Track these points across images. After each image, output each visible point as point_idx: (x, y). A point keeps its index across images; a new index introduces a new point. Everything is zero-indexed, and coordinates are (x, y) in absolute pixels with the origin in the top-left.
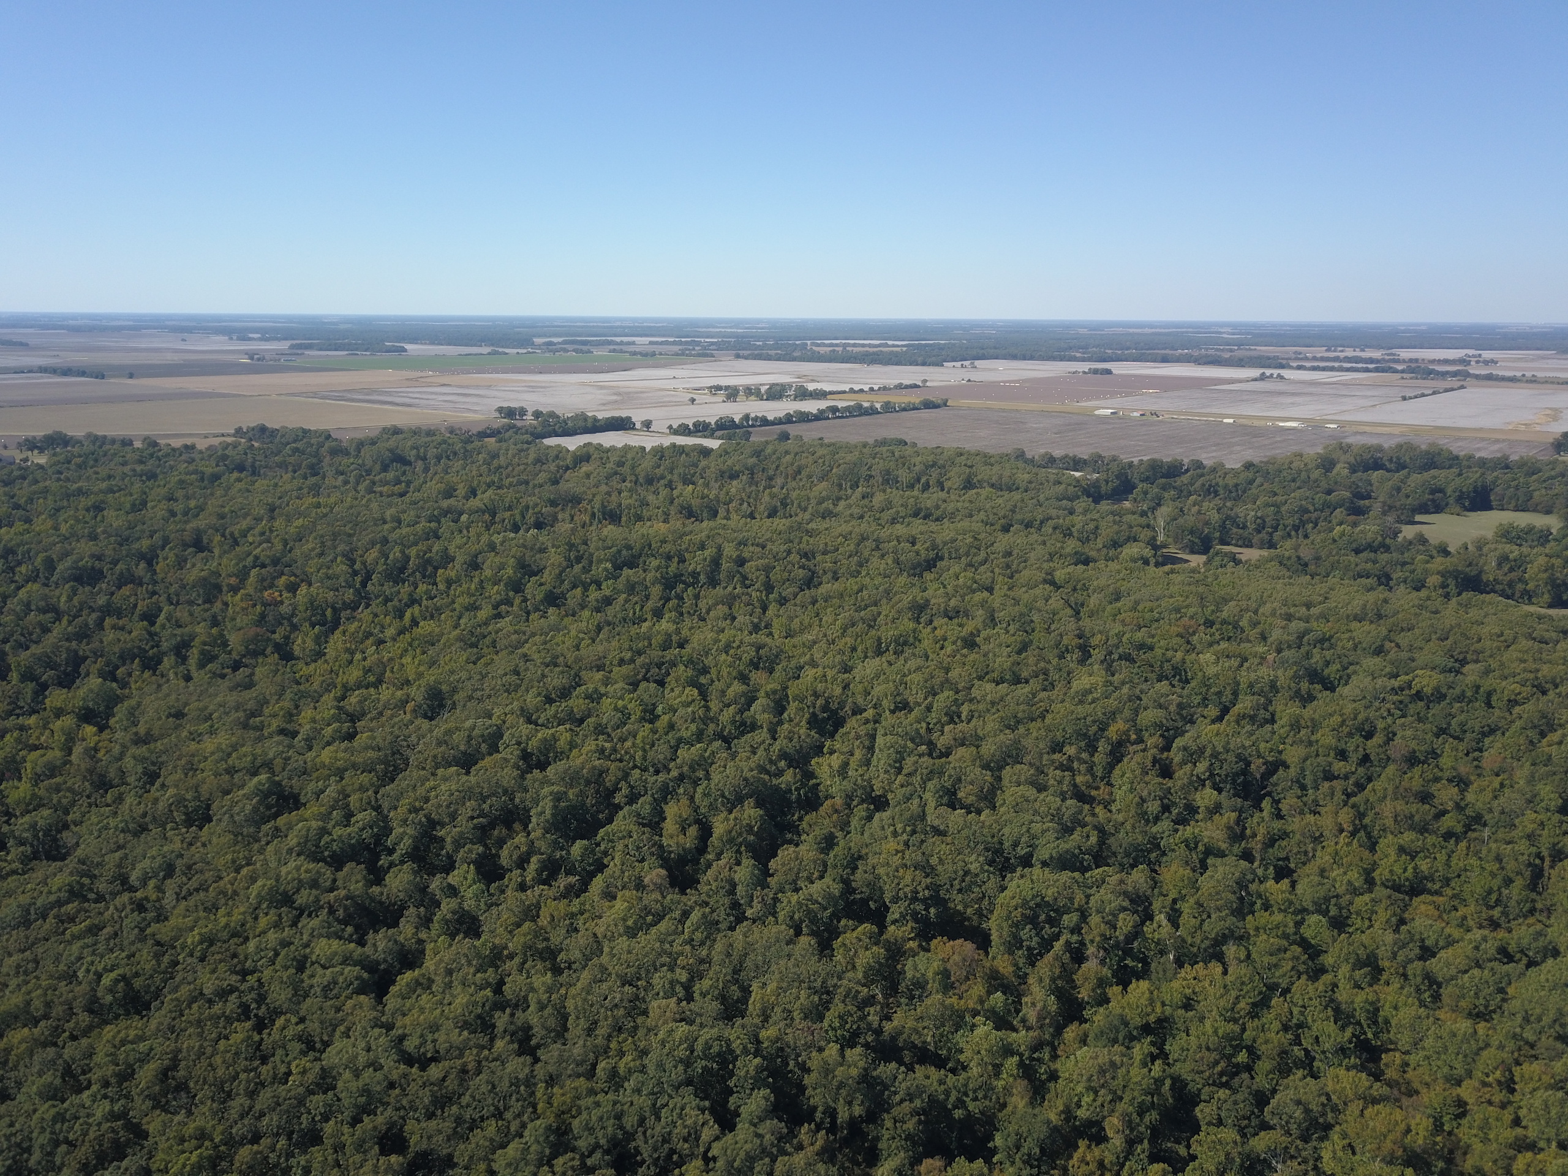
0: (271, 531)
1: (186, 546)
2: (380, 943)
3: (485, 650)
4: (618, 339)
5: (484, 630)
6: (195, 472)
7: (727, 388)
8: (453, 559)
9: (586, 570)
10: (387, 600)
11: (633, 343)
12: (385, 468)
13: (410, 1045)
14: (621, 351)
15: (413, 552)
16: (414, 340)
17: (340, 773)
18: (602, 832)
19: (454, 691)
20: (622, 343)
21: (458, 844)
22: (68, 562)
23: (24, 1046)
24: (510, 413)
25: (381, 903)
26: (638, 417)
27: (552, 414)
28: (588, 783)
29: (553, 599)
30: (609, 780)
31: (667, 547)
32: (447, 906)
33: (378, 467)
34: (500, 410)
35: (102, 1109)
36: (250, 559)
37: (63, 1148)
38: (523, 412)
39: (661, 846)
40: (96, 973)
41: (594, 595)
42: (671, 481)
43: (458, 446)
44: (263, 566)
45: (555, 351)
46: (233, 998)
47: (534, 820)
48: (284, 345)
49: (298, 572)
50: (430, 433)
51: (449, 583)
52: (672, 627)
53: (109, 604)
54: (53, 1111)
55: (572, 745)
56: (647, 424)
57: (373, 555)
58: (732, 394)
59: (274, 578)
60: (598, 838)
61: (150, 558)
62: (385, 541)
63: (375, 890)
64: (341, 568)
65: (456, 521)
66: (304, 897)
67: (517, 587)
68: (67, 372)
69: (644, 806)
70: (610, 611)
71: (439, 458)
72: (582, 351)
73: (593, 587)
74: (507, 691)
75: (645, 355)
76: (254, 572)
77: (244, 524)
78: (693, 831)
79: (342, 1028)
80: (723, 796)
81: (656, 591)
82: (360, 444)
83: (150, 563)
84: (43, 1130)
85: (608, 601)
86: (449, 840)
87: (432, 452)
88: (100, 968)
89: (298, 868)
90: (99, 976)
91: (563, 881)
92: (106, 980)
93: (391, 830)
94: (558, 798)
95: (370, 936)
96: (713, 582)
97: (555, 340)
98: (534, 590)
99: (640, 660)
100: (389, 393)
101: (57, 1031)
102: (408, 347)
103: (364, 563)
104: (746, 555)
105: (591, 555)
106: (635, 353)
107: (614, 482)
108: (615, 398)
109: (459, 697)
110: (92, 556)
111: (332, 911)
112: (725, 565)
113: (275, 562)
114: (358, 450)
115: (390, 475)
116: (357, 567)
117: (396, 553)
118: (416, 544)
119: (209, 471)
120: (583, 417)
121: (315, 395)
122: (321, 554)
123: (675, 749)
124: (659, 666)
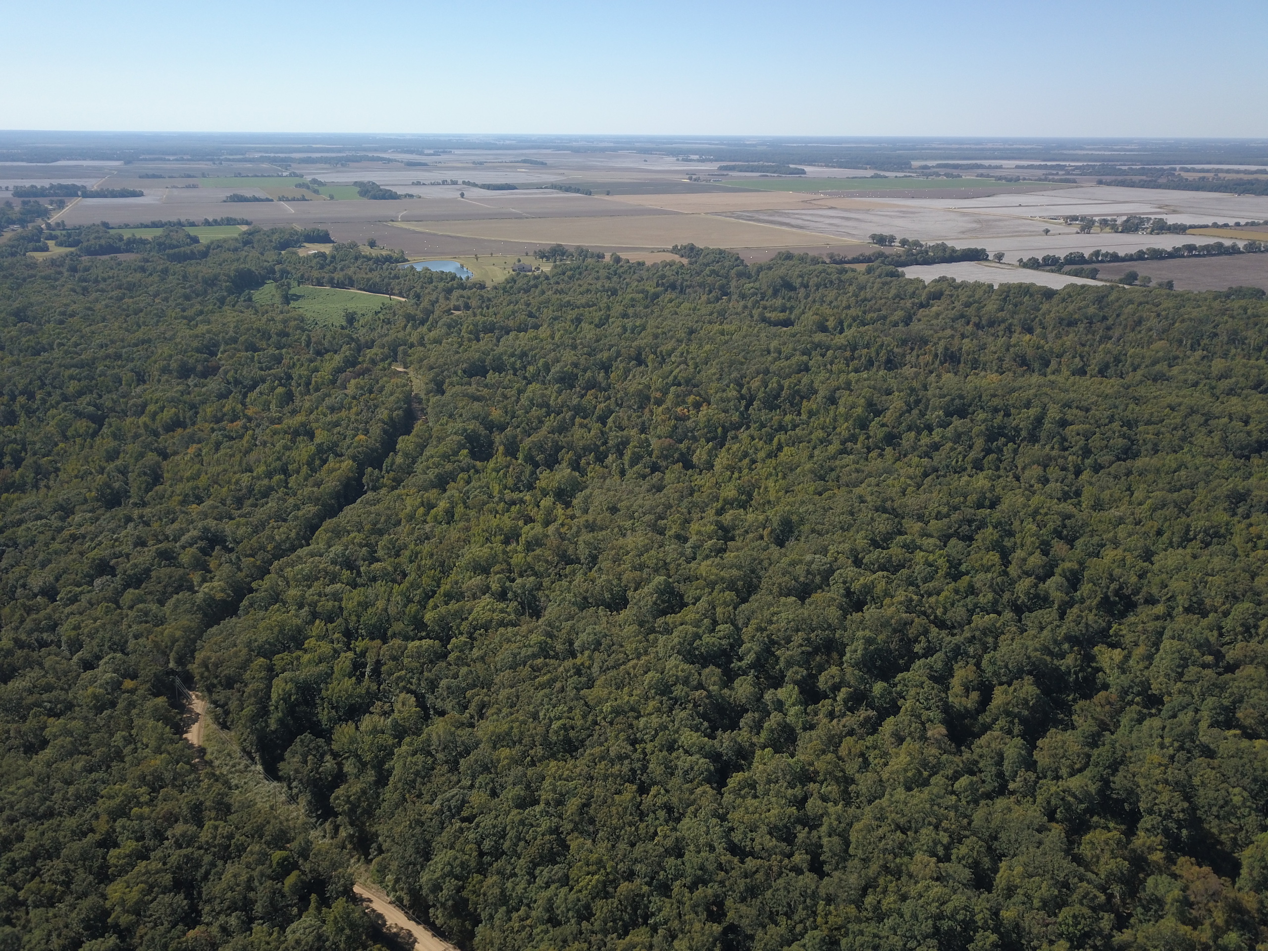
0: (688, 352)
1: (631, 359)
2: (725, 741)
3: (830, 483)
4: (986, 163)
5: (833, 464)
6: (642, 291)
7: (1083, 218)
8: (816, 392)
9: (922, 414)
10: (763, 426)
11: (1000, 167)
12: (775, 293)
13: (736, 837)
14: (988, 176)
15: (786, 383)
16: (811, 162)
17: (712, 585)
18: (900, 676)
19: (802, 521)
20: (990, 167)
21: (789, 664)
22: (558, 367)
23: (506, 761)
24: (880, 240)
25: (729, 704)
26: (991, 247)
27: (917, 243)
28: (895, 631)
29: (891, 439)
30: (912, 632)
31: (996, 402)
32: (775, 718)
33: (770, 292)
34: (873, 237)
35: (545, 824)
36: (671, 378)
37: (522, 843)
38: (892, 239)
39: (946, 703)
40: (550, 718)
41: (925, 440)
42: (1011, 325)
43: (834, 277)
44: (679, 385)
45: (927, 175)
46: (626, 762)
47: (848, 655)
48: (713, 166)
49: (702, 393)
50: (815, 261)
51: (811, 414)
52: (987, 484)
53: (579, 405)
54: (519, 817)
55: (887, 594)
56: (999, 257)
57: (755, 384)
58: (1087, 225)
59: (686, 396)
60: (897, 680)
61: (606, 367)
62: (767, 372)
63: (727, 692)
64: (732, 393)
65: (823, 356)
66: (679, 691)
67: (863, 425)
68: (568, 189)
69: (937, 660)
70: (937, 456)
71: (818, 286)
72: (952, 176)
73: (925, 432)
74: (842, 528)
75: (1009, 180)
76: (673, 389)
77: (669, 346)
78: (975, 695)
79: (692, 808)
80: (1006, 666)
81: (979, 443)
82: (760, 269)
83: (606, 372)
84: (512, 828)
85: (936, 447)
86: (782, 659)
87: (814, 280)
88: (552, 715)
89: (677, 667)
90: (551, 721)
91: (864, 713)
92: (555, 726)
93: (743, 643)
94: (869, 641)
95: (719, 732)
96: (1033, 438)
97: (930, 163)
98: (876, 430)
99: (955, 516)
100: (787, 215)
101: (525, 754)
102: (807, 169)
103: (749, 389)
104: (1069, 418)
105: (928, 400)
106: (1000, 178)
107: (959, 325)
108: (975, 225)
109: (806, 528)
110: (572, 363)
111: (696, 706)
112: (1047, 425)
113: (688, 382)
114: (758, 274)
115: (779, 302)
116: (744, 391)
117: (773, 384)
118: (789, 376)
119: (652, 290)
120: (944, 247)
121: (732, 215)
123: (971, 612)
124: (970, 522)
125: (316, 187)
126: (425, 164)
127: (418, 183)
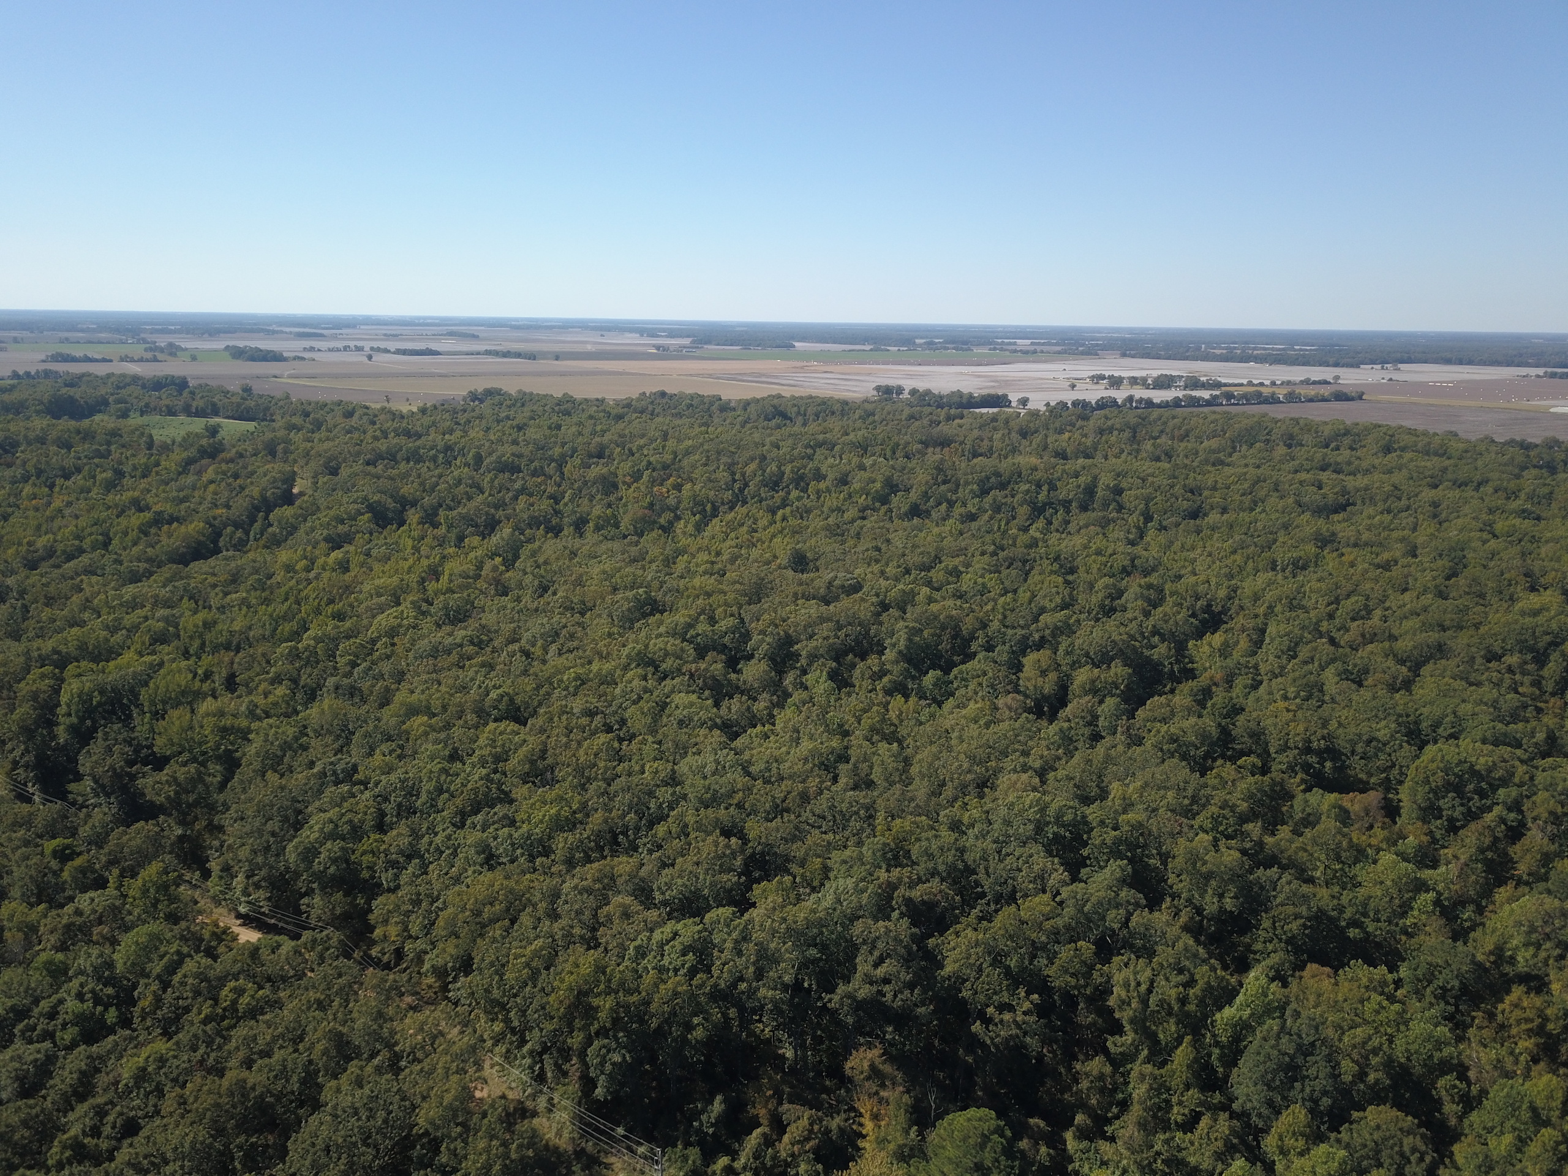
0: (664, 448)
1: (591, 456)
2: (733, 707)
5: (849, 526)
6: (604, 412)
7: (1111, 377)
8: (825, 476)
9: (953, 491)
10: (762, 501)
11: (1015, 344)
13: (756, 768)
14: (1002, 350)
15: (788, 469)
16: (803, 339)
17: (709, 595)
18: (956, 670)
19: (819, 558)
20: (1004, 344)
21: (813, 657)
22: (494, 457)
24: (888, 390)
25: (738, 684)
26: (1014, 397)
27: (928, 392)
28: (944, 627)
29: (918, 512)
30: (966, 629)
31: (1038, 475)
32: (799, 696)
34: (878, 388)
36: (644, 465)
37: (446, 795)
38: (900, 390)
39: (1017, 686)
40: (486, 689)
41: (958, 511)
43: (836, 407)
44: (655, 469)
45: (935, 349)
46: (597, 717)
47: (888, 649)
48: (687, 341)
49: (684, 476)
51: (820, 492)
52: (1039, 536)
53: (523, 487)
55: (931, 600)
56: (1024, 402)
57: (752, 468)
58: (1116, 382)
59: (664, 479)
61: (561, 463)
62: (763, 458)
63: (733, 676)
64: (723, 476)
65: (830, 450)
66: (668, 664)
67: (884, 500)
68: (506, 354)
69: (1001, 654)
70: (974, 524)
71: (817, 415)
72: (962, 349)
73: (958, 504)
74: (867, 563)
75: (1026, 352)
76: (647, 473)
77: (642, 442)
78: (1052, 678)
79: (694, 749)
80: (1087, 655)
81: (1024, 512)
82: (747, 404)
83: (559, 465)
84: (430, 779)
85: (973, 516)
86: (804, 654)
87: (811, 410)
88: (489, 686)
89: (665, 643)
90: (488, 691)
92: (493, 695)
93: (751, 637)
94: (913, 633)
96: (1084, 508)
97: (936, 341)
98: (899, 503)
99: (1002, 554)
100: (776, 377)
101: (449, 724)
102: (798, 344)
103: (743, 475)
104: (1124, 485)
105: (959, 478)
106: (1015, 351)
108: (992, 384)
109: (823, 562)
110: (513, 454)
111: (692, 677)
112: (1100, 493)
113: (665, 467)
114: (745, 407)
116: (736, 476)
117: (773, 467)
118: (791, 462)
119: (615, 411)
120: (960, 394)
121: (710, 376)
122: (706, 465)
123: (1037, 615)
125: (173, 350)
126: (322, 335)
127: (312, 349)
